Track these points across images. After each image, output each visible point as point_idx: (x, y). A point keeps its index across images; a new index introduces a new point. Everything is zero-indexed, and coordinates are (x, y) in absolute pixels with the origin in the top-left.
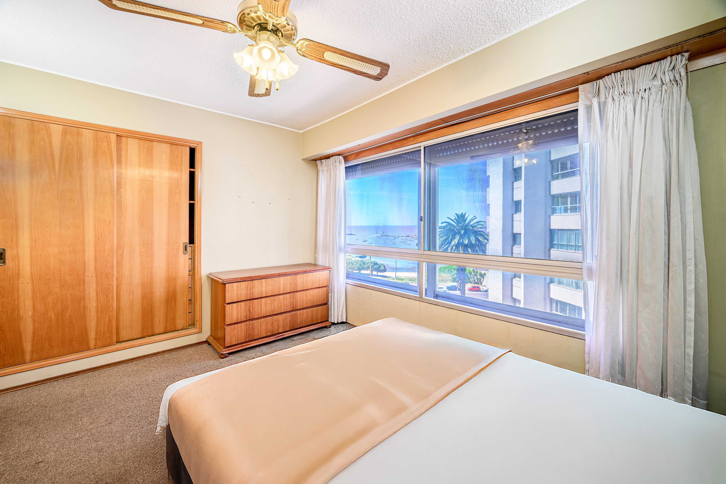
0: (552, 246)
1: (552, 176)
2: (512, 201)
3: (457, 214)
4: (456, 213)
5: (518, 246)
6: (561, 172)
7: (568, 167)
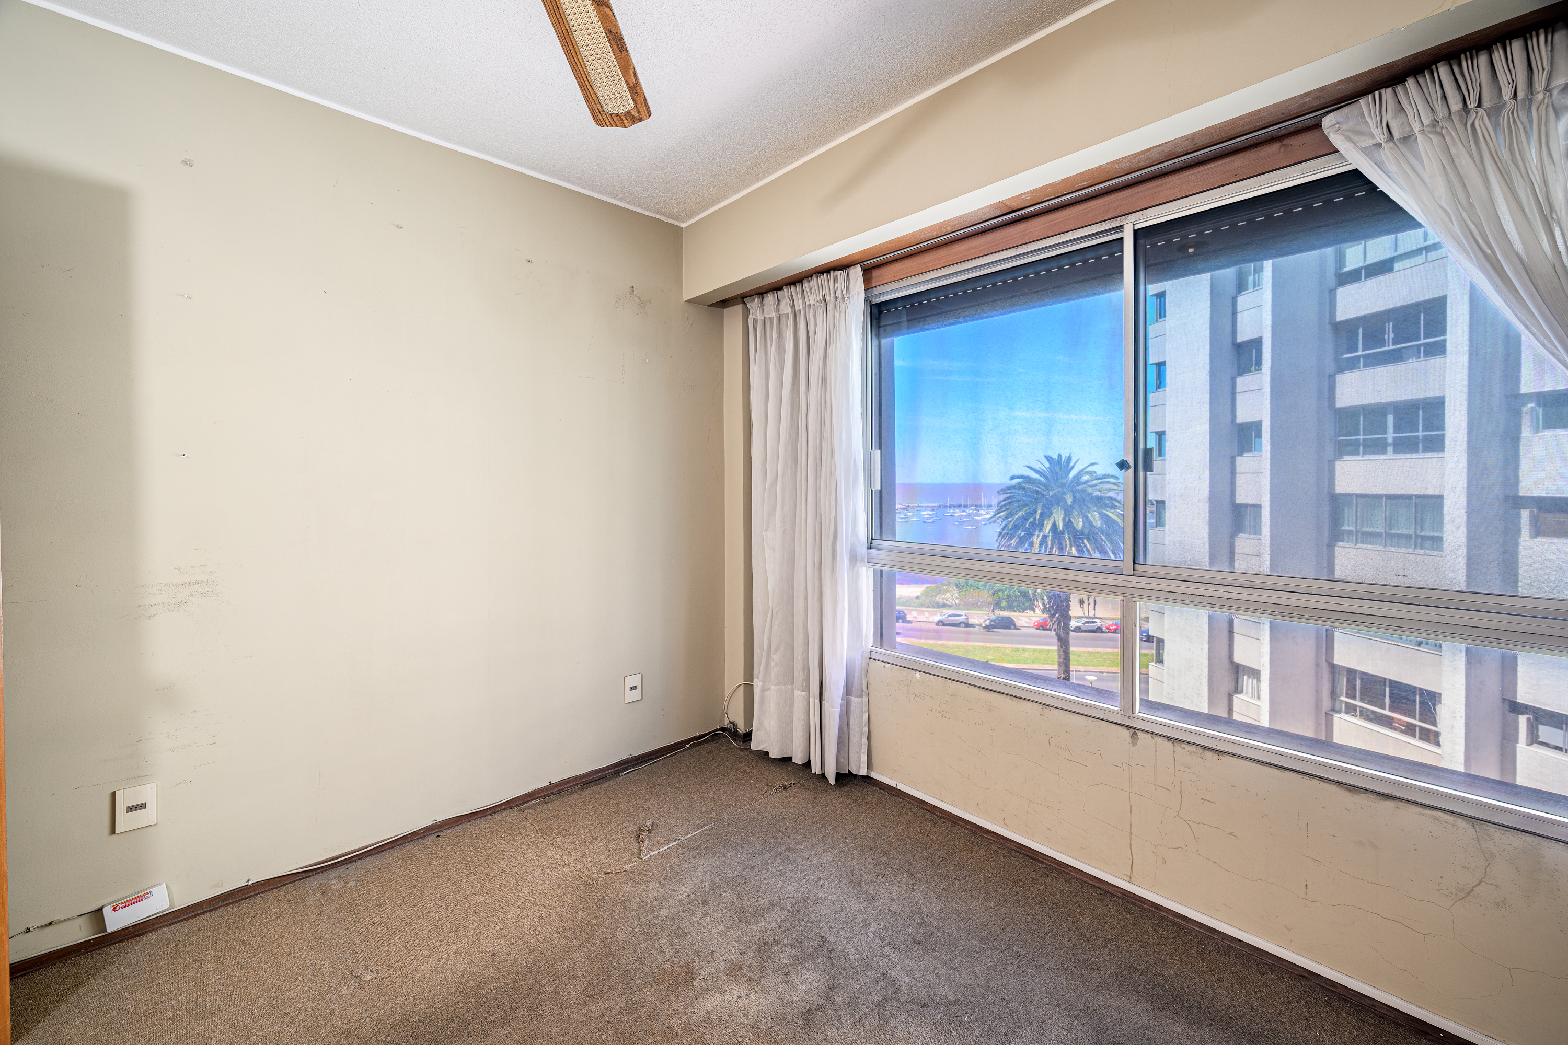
0: (1336, 535)
1: (1337, 359)
2: (1232, 423)
3: (1051, 457)
4: (1047, 455)
5: (1251, 536)
6: (1363, 350)
7: (1386, 337)
